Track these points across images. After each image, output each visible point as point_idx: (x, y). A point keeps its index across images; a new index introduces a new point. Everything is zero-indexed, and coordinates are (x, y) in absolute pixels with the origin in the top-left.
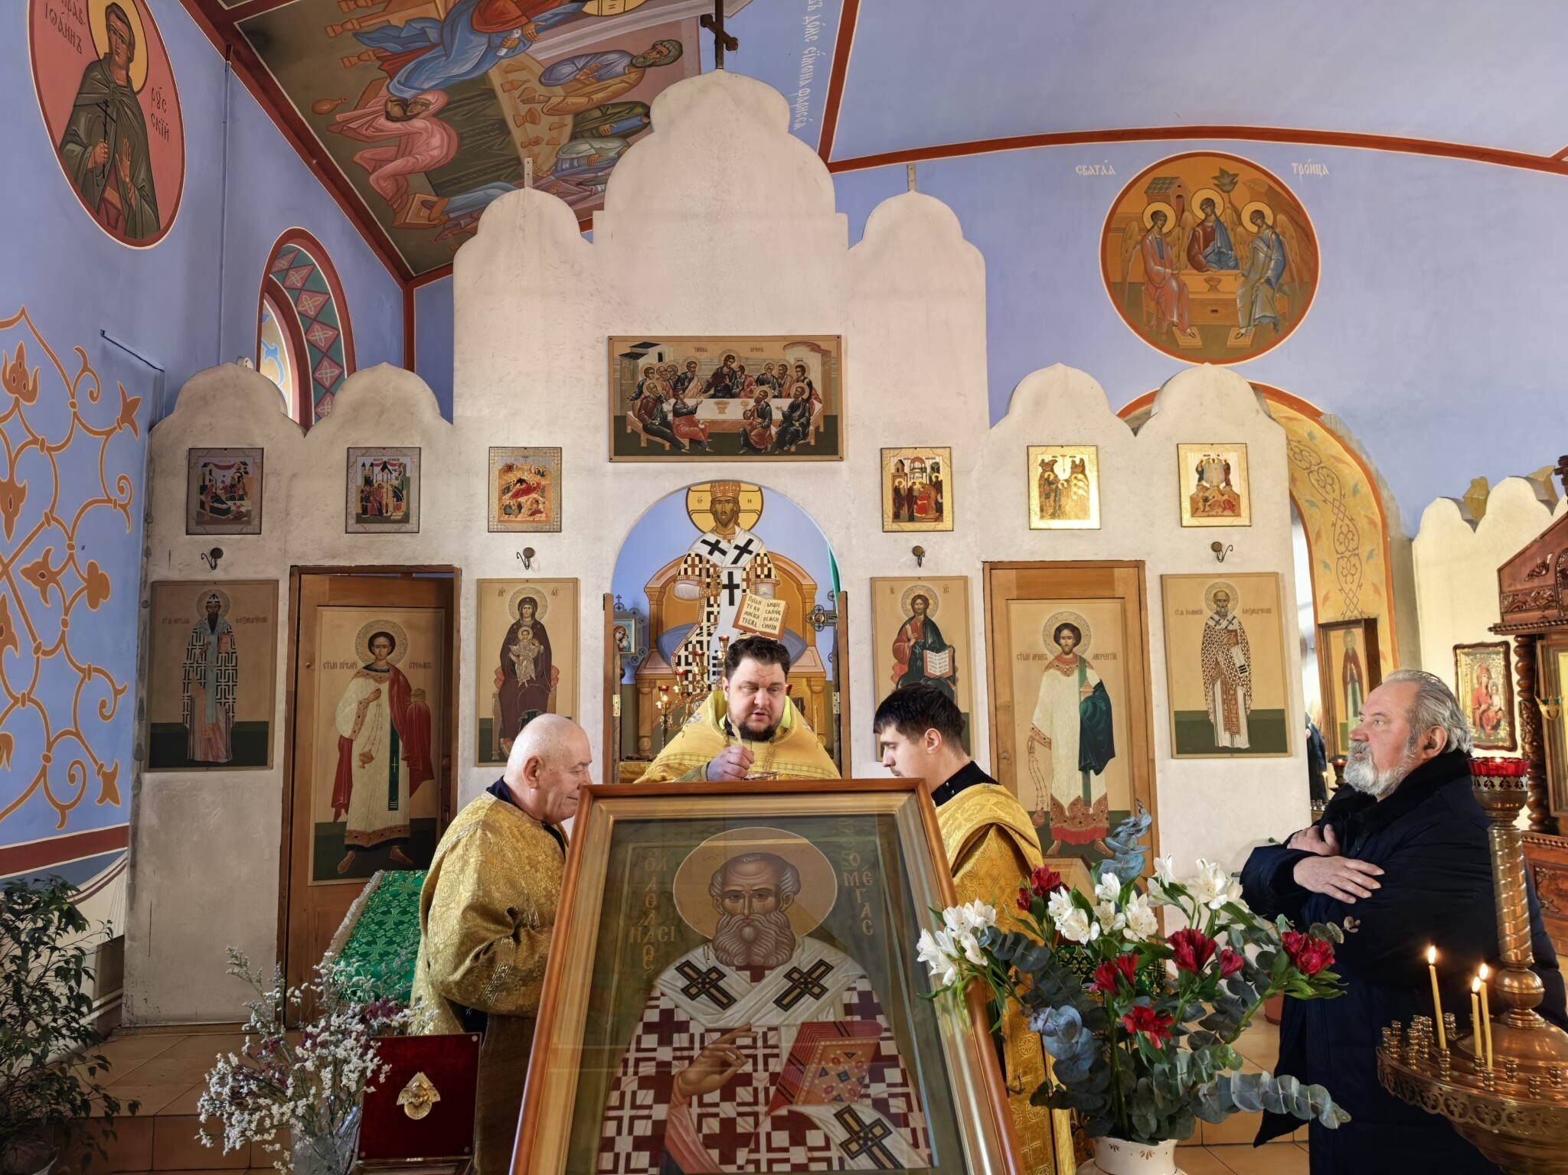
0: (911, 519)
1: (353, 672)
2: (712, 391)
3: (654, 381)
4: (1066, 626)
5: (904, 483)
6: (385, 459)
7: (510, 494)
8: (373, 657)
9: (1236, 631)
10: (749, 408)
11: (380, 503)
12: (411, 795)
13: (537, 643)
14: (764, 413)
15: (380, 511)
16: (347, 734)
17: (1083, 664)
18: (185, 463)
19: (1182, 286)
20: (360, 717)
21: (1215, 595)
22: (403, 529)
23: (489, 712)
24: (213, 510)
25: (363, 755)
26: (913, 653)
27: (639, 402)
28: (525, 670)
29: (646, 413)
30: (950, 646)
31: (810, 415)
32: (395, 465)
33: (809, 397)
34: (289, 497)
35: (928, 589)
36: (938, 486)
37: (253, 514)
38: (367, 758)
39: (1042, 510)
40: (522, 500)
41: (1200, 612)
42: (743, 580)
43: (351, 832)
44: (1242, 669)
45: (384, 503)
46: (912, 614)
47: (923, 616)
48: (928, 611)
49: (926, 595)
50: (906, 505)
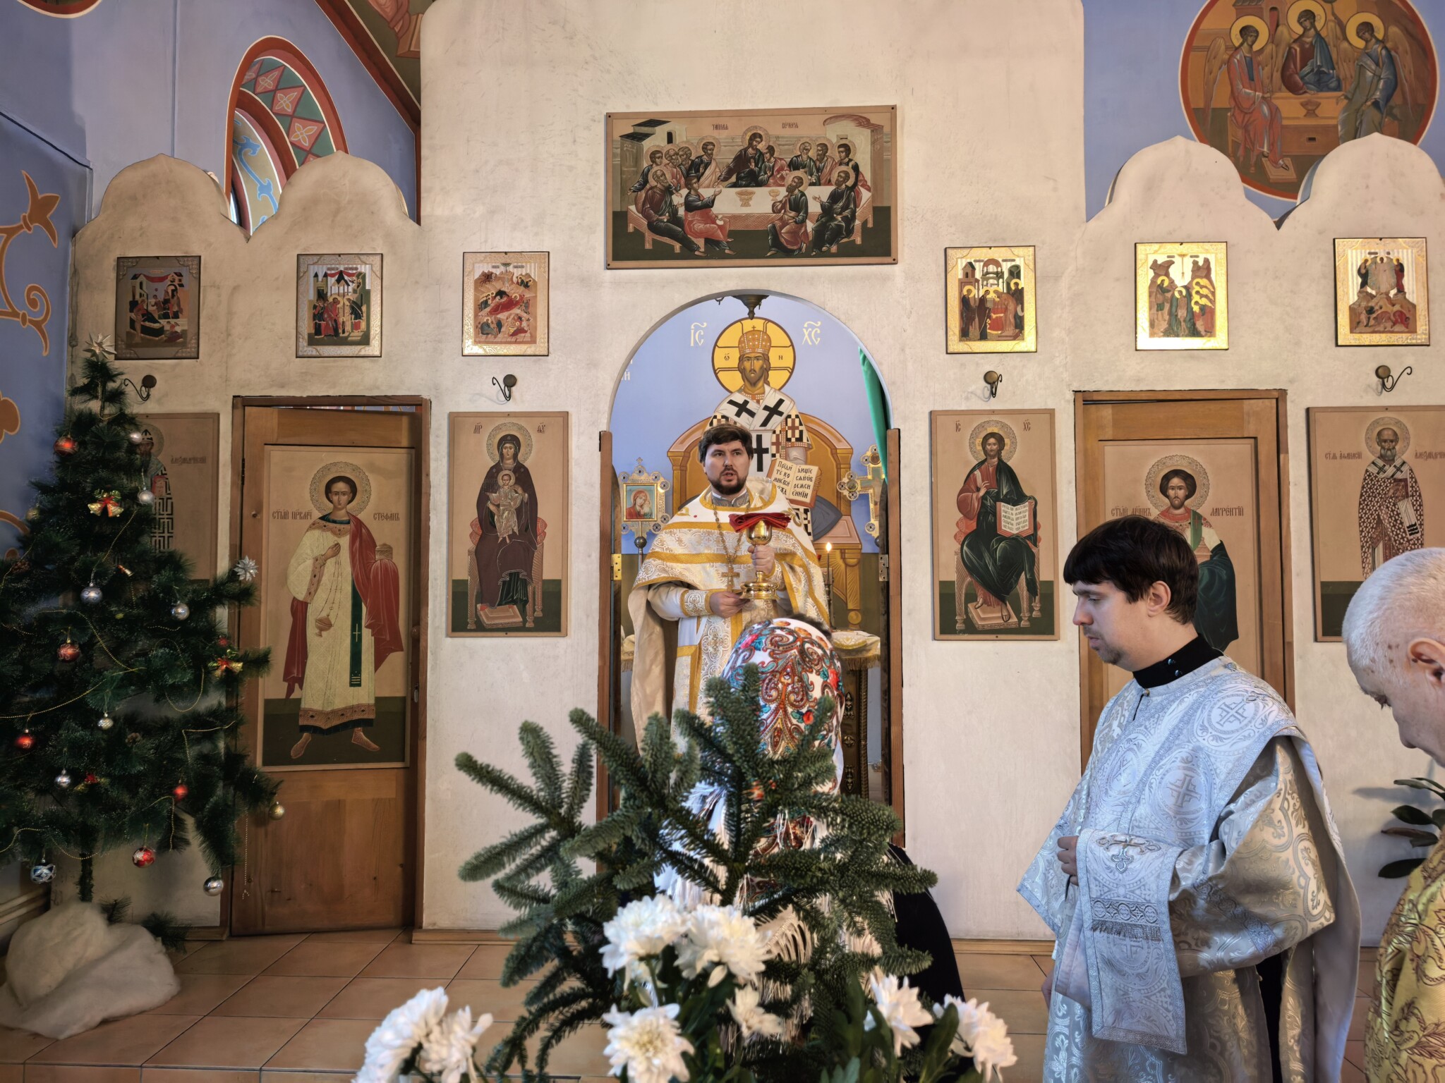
0: (983, 337)
1: (309, 522)
2: (733, 179)
3: (662, 167)
4: (1176, 473)
5: (975, 292)
6: (342, 268)
7: (488, 309)
8: (331, 506)
9: (1405, 480)
10: (779, 198)
11: (336, 321)
12: (376, 669)
13: (520, 490)
14: (798, 205)
15: (336, 330)
16: (301, 597)
17: (1199, 521)
18: (113, 275)
19: (1275, 111)
20: (316, 577)
21: (1379, 434)
22: (362, 353)
23: (463, 574)
24: (146, 330)
25: (320, 621)
26: (983, 505)
27: (643, 194)
28: (507, 524)
29: (651, 208)
30: (1030, 498)
31: (856, 206)
32: (350, 275)
33: (855, 184)
34: (230, 313)
35: (1004, 426)
36: (1017, 295)
37: (189, 335)
38: (325, 625)
39: (1152, 325)
40: (502, 316)
41: (1358, 456)
42: (773, 444)
43: (307, 711)
44: (1413, 529)
45: (341, 320)
46: (983, 457)
47: (996, 459)
48: (1003, 453)
49: (1001, 433)
50: (977, 320)
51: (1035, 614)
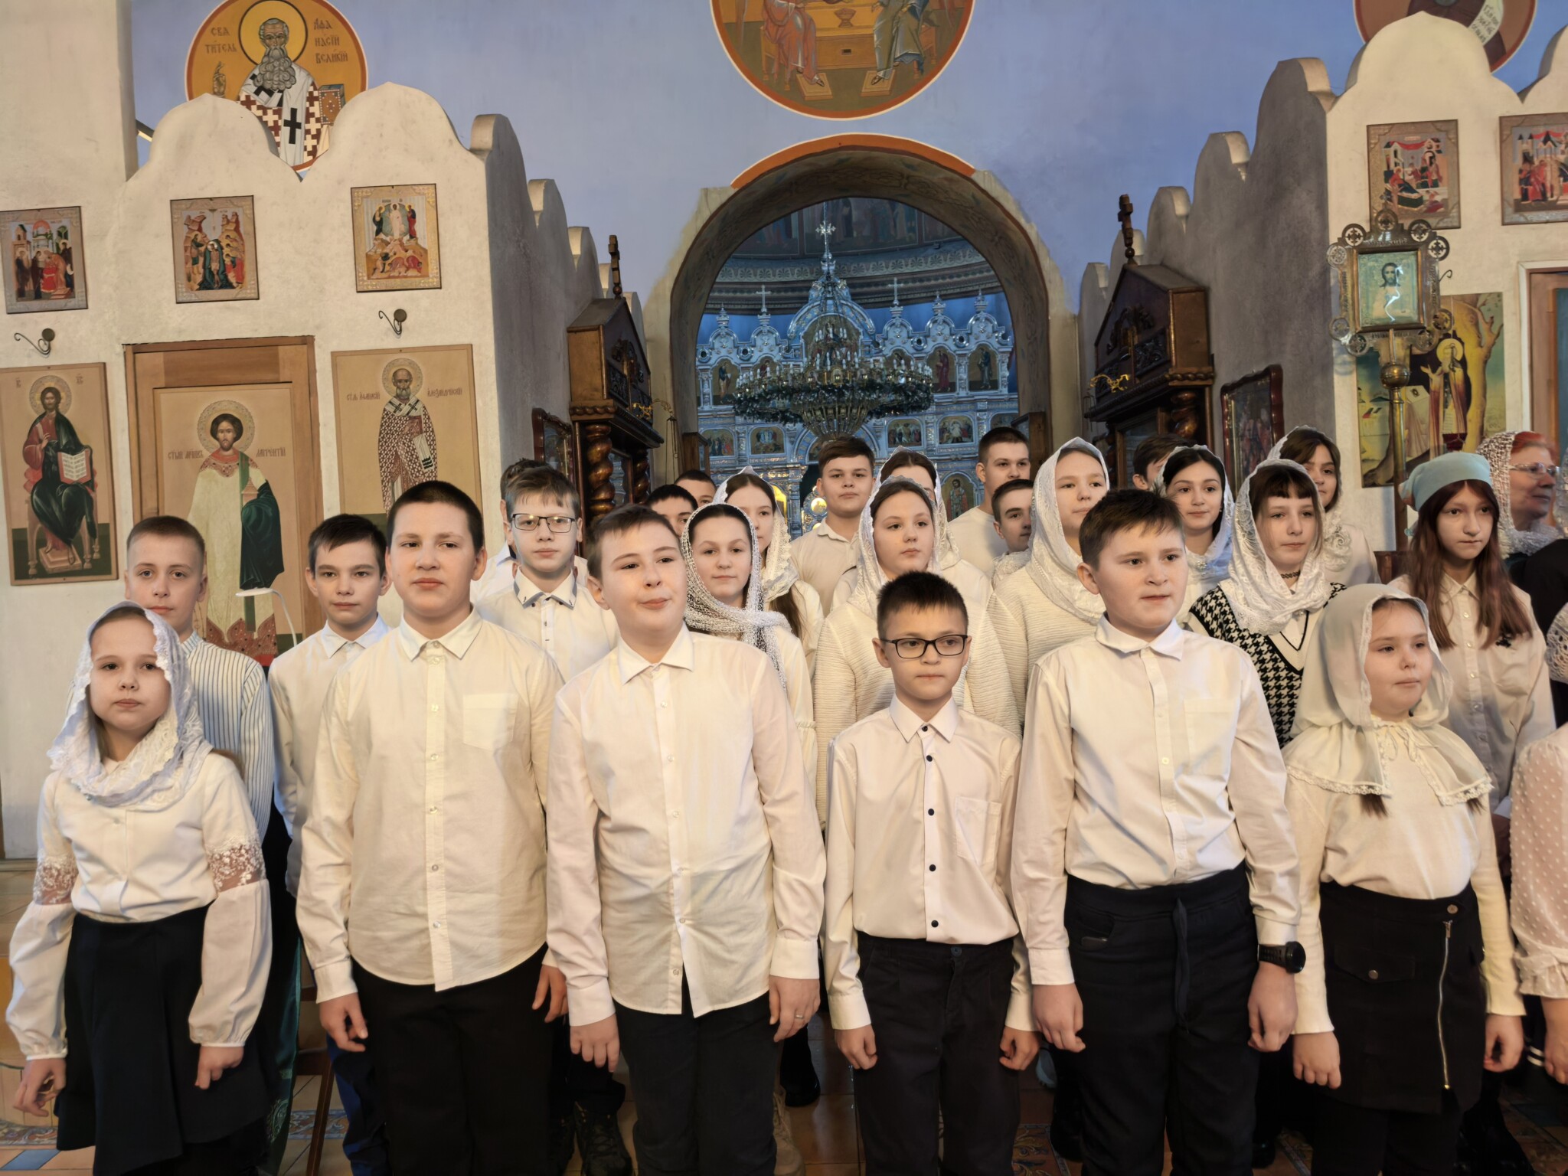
0: (38, 296)
4: (225, 417)
5: (28, 253)
9: (419, 417)
17: (245, 462)
21: (395, 374)
26: (46, 456)
30: (88, 447)
35: (59, 380)
36: (66, 255)
39: (189, 279)
41: (376, 396)
44: (427, 463)
46: (42, 411)
47: (54, 413)
48: (60, 406)
49: (57, 387)
50: (31, 280)
51: (96, 556)
